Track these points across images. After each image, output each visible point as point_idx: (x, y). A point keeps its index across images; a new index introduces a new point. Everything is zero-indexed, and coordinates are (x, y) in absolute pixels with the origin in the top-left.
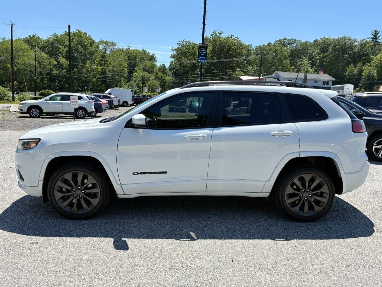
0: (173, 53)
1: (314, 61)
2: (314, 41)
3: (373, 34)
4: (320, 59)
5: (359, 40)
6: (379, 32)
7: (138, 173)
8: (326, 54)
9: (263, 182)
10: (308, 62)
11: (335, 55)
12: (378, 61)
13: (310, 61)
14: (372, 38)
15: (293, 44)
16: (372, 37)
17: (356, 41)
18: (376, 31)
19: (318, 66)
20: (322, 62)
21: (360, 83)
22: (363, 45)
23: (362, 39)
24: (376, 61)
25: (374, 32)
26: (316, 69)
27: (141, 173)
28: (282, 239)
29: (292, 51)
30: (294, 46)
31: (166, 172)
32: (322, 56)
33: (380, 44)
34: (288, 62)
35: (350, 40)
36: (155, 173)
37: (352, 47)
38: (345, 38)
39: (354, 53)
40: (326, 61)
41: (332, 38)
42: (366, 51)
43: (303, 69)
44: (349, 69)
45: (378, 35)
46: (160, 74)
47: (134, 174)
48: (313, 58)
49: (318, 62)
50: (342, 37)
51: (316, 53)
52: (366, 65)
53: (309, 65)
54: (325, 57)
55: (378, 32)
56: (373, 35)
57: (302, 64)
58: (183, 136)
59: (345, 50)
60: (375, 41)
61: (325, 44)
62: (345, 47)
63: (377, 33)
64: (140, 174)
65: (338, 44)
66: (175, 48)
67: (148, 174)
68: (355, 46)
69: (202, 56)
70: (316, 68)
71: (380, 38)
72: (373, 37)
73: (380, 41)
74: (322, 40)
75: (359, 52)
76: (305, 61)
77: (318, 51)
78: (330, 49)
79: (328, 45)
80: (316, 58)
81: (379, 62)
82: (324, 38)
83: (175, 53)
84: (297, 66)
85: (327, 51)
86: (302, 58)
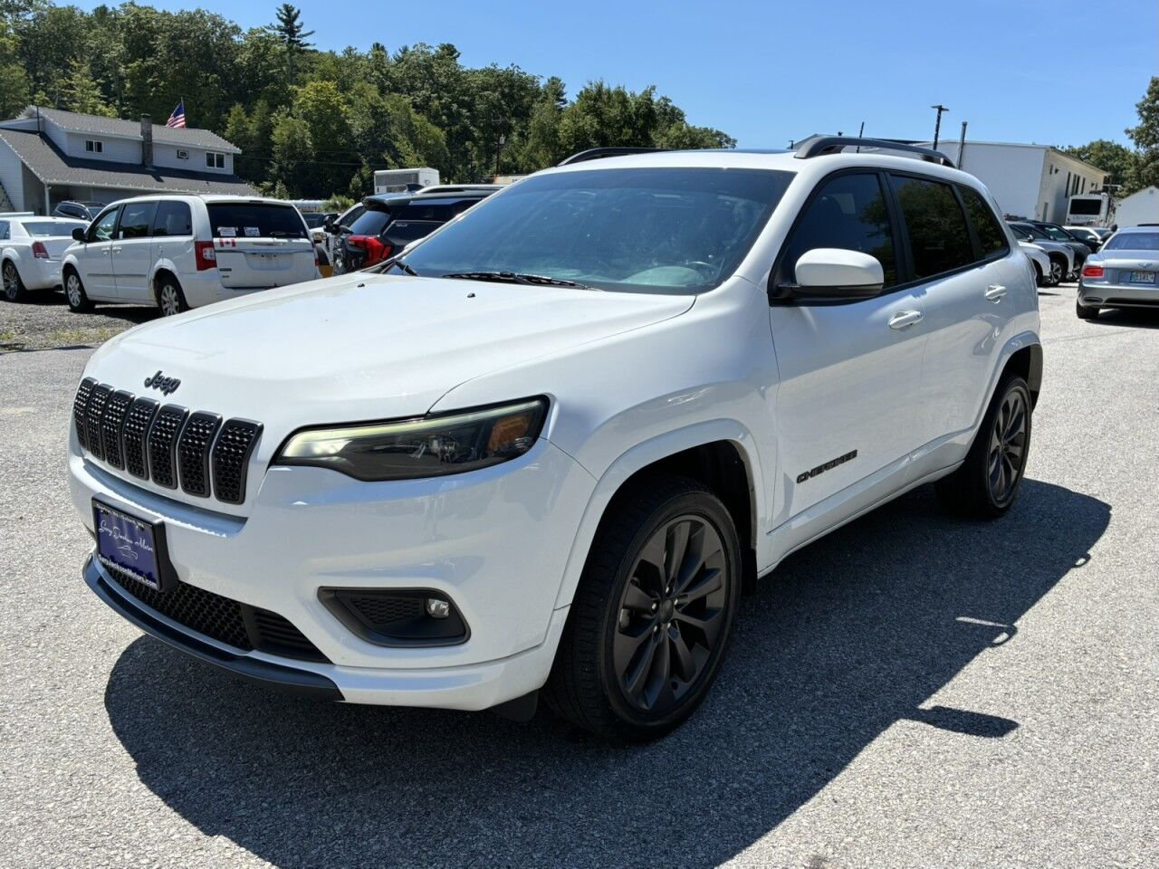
1: (112, 82)
2: (96, 11)
3: (281, 16)
4: (132, 77)
5: (245, 30)
6: (299, 12)
8: (150, 62)
10: (94, 83)
11: (182, 69)
12: (310, 104)
13: (99, 81)
14: (279, 28)
15: (25, 9)
16: (279, 27)
17: (236, 30)
18: (288, 9)
19: (129, 99)
20: (140, 87)
21: (271, 166)
22: (261, 45)
23: (255, 27)
24: (305, 102)
25: (284, 12)
26: (124, 108)
29: (27, 36)
30: (29, 17)
32: (139, 66)
33: (304, 51)
34: (18, 74)
35: (221, 24)
37: (228, 51)
38: (202, 17)
39: (238, 69)
40: (154, 84)
41: (160, 11)
42: (270, 66)
43: (77, 105)
44: (230, 120)
45: (296, 23)
48: (105, 69)
49: (128, 85)
50: (193, 10)
51: (114, 54)
52: (279, 112)
53: (97, 92)
54: (148, 71)
55: (295, 11)
56: (281, 19)
57: (71, 87)
59: (208, 55)
60: (290, 41)
61: (141, 27)
62: (207, 45)
63: (293, 13)
65: (184, 34)
68: (240, 48)
70: (122, 105)
71: (303, 31)
72: (282, 24)
73: (303, 41)
74: (127, 13)
75: (252, 68)
76: (81, 77)
77: (121, 47)
78: (160, 43)
79: (151, 31)
80: (117, 73)
81: (312, 106)
82: (132, 4)
84: (53, 93)
85: (151, 52)
86: (68, 66)
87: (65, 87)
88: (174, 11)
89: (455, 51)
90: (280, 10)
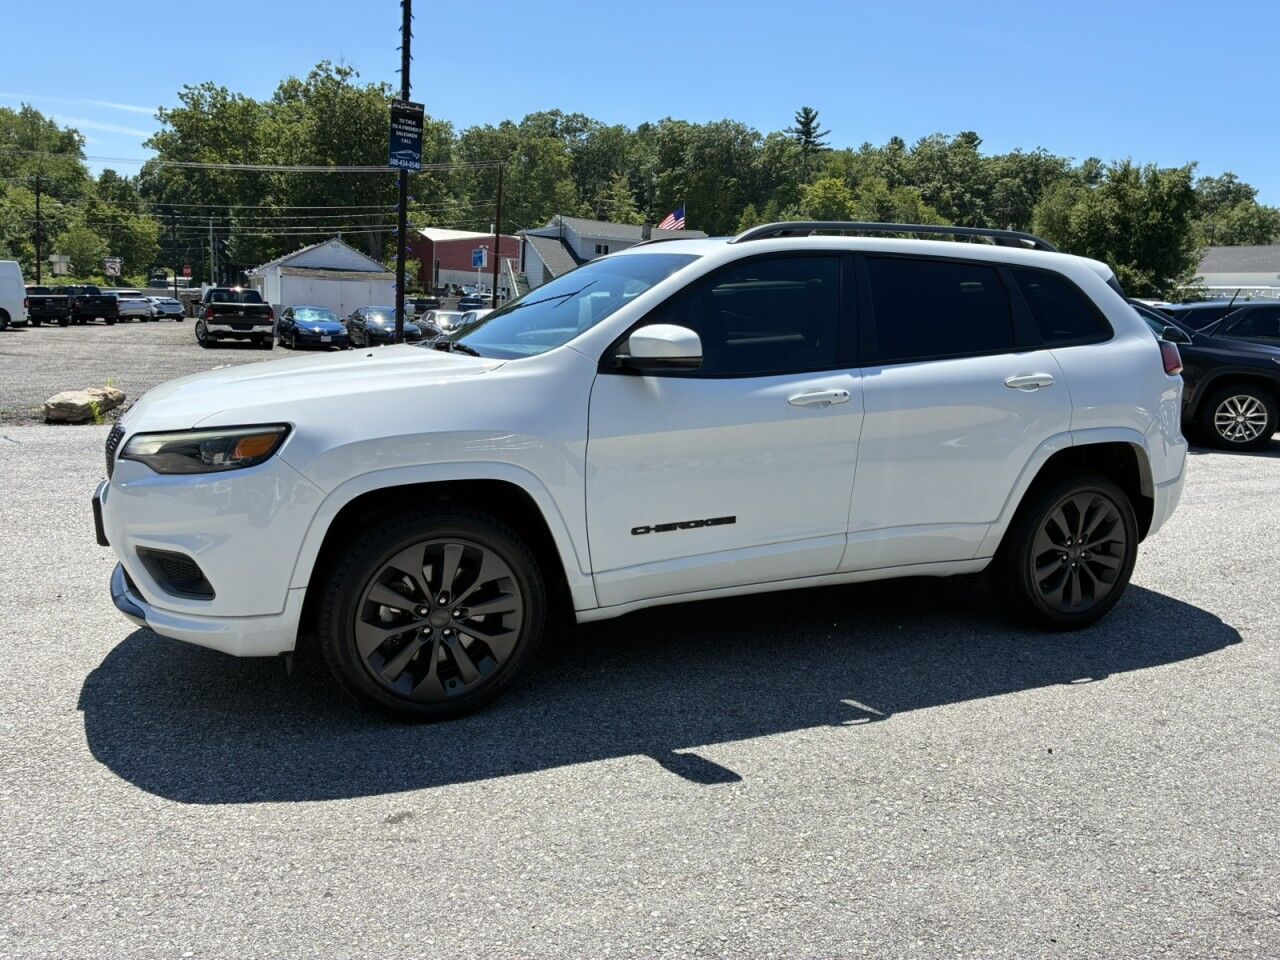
0: (164, 131)
1: (646, 191)
2: (640, 128)
3: (800, 119)
4: (661, 186)
5: (765, 136)
6: (817, 113)
7: (647, 530)
8: (679, 171)
9: (981, 527)
10: (630, 193)
11: (705, 175)
12: (817, 200)
13: (635, 190)
14: (797, 131)
15: (580, 130)
16: (796, 129)
17: (756, 136)
18: (807, 111)
19: (657, 205)
20: (668, 194)
22: (778, 147)
23: (774, 132)
24: (812, 200)
25: (803, 115)
26: (652, 214)
27: (660, 528)
28: (1085, 677)
29: (580, 154)
30: (584, 137)
31: (732, 520)
32: (669, 175)
33: (819, 150)
34: (570, 187)
35: (741, 133)
36: (699, 524)
37: (749, 156)
38: (727, 126)
39: (754, 172)
40: (680, 191)
41: (691, 124)
42: (784, 167)
43: (614, 212)
44: (742, 220)
45: (813, 124)
46: (106, 209)
47: (635, 531)
48: (641, 180)
49: (658, 193)
50: (719, 121)
51: (649, 165)
52: (788, 211)
53: (632, 201)
54: (675, 180)
55: (814, 113)
56: (798, 121)
57: (610, 197)
58: (784, 397)
59: (729, 160)
60: (807, 142)
61: (674, 140)
62: (728, 152)
63: (811, 115)
64: (653, 533)
65: (709, 143)
66: (170, 112)
67: (679, 529)
68: (757, 153)
69: (405, 147)
70: (652, 211)
71: (819, 131)
72: (800, 127)
73: (818, 141)
74: (664, 127)
75: (766, 170)
76: (620, 187)
77: (655, 160)
78: (689, 156)
79: (682, 143)
80: (650, 182)
81: (819, 203)
82: (669, 119)
83: (169, 128)
84: (597, 202)
85: (681, 161)
86: (611, 179)
87: (607, 198)
88: (703, 123)
89: (977, 138)
90: (799, 113)
